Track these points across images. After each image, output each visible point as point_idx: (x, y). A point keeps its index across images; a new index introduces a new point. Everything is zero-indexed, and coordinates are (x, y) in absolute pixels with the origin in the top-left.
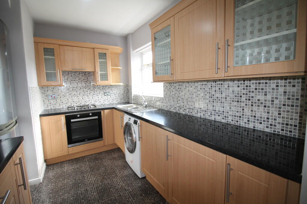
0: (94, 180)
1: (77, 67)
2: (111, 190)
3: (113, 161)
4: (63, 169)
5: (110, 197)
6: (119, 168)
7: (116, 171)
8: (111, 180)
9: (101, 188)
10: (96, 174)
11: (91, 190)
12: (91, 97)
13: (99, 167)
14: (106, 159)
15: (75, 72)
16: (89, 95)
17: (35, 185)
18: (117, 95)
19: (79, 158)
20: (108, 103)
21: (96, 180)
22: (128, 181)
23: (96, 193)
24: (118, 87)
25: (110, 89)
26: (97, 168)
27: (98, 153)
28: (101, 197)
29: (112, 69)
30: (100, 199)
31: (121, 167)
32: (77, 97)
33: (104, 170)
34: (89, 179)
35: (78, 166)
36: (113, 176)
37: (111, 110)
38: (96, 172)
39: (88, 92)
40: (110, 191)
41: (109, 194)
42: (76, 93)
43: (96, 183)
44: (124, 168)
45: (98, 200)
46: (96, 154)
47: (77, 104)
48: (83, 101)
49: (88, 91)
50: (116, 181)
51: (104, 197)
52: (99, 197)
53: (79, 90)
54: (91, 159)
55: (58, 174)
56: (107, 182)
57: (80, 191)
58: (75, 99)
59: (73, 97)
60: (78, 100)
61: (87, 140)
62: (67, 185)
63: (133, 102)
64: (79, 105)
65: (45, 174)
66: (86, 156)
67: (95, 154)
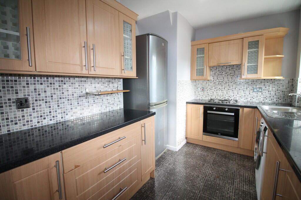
0: (209, 173)
1: (223, 61)
2: (217, 192)
3: (240, 168)
4: (194, 150)
5: (211, 197)
6: (242, 178)
7: (236, 180)
8: (224, 184)
9: (209, 183)
10: (215, 169)
11: (201, 179)
12: (236, 92)
13: (222, 164)
14: (234, 162)
15: (223, 67)
16: (234, 89)
17: (173, 151)
18: (273, 93)
19: (211, 148)
20: (257, 101)
21: (211, 174)
22: (241, 197)
23: (203, 184)
24: (276, 82)
25: (263, 84)
26: (220, 165)
27: (230, 152)
28: (204, 190)
29: (265, 59)
30: (202, 191)
31: (245, 179)
32: (222, 91)
33: (224, 170)
34: (206, 169)
35: (206, 154)
36: (229, 181)
37: (254, 109)
38: (216, 167)
39: (234, 87)
40: (215, 192)
41: (212, 193)
42: (221, 87)
43: (209, 176)
44: (248, 182)
45: (200, 190)
46: (229, 152)
47: (220, 98)
48: (227, 95)
49: (234, 85)
50: (229, 188)
51: (206, 192)
52: (203, 189)
53: (225, 84)
54: (220, 154)
55: (189, 152)
56: (219, 183)
57: (193, 173)
58: (220, 93)
59: (218, 91)
60: (222, 94)
61: (220, 134)
62: (188, 163)
63: (296, 104)
64: (223, 99)
65: (182, 147)
66: (218, 149)
67: (227, 152)
